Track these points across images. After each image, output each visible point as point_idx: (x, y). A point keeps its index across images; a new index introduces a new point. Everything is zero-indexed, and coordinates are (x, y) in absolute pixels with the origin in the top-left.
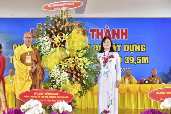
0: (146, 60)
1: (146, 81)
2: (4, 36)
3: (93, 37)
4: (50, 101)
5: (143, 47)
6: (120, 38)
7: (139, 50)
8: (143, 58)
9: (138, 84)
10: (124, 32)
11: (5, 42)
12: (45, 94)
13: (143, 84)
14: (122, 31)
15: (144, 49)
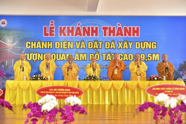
0: (156, 57)
1: (155, 77)
2: (17, 34)
3: (105, 35)
4: (63, 96)
5: (154, 44)
6: (132, 36)
7: (150, 47)
9: (147, 80)
10: (136, 29)
11: (18, 39)
12: (59, 90)
13: (152, 80)
14: (134, 28)
15: (155, 46)
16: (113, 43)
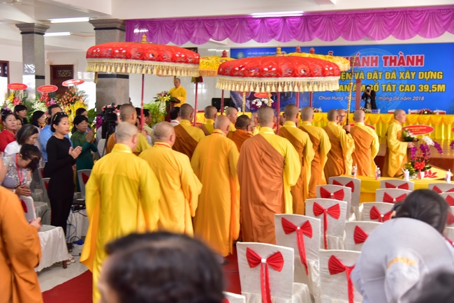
0: (442, 88)
3: (386, 65)
5: (440, 74)
6: (415, 65)
7: (435, 78)
8: (439, 86)
10: (420, 58)
14: (417, 57)
15: (441, 76)
16: (394, 73)
